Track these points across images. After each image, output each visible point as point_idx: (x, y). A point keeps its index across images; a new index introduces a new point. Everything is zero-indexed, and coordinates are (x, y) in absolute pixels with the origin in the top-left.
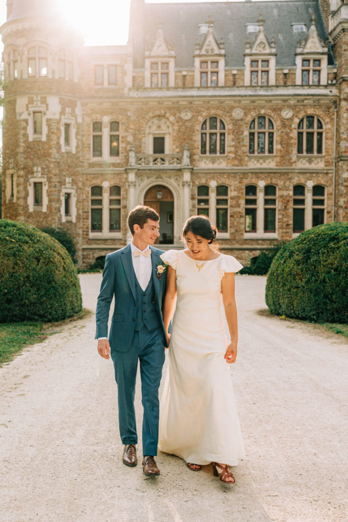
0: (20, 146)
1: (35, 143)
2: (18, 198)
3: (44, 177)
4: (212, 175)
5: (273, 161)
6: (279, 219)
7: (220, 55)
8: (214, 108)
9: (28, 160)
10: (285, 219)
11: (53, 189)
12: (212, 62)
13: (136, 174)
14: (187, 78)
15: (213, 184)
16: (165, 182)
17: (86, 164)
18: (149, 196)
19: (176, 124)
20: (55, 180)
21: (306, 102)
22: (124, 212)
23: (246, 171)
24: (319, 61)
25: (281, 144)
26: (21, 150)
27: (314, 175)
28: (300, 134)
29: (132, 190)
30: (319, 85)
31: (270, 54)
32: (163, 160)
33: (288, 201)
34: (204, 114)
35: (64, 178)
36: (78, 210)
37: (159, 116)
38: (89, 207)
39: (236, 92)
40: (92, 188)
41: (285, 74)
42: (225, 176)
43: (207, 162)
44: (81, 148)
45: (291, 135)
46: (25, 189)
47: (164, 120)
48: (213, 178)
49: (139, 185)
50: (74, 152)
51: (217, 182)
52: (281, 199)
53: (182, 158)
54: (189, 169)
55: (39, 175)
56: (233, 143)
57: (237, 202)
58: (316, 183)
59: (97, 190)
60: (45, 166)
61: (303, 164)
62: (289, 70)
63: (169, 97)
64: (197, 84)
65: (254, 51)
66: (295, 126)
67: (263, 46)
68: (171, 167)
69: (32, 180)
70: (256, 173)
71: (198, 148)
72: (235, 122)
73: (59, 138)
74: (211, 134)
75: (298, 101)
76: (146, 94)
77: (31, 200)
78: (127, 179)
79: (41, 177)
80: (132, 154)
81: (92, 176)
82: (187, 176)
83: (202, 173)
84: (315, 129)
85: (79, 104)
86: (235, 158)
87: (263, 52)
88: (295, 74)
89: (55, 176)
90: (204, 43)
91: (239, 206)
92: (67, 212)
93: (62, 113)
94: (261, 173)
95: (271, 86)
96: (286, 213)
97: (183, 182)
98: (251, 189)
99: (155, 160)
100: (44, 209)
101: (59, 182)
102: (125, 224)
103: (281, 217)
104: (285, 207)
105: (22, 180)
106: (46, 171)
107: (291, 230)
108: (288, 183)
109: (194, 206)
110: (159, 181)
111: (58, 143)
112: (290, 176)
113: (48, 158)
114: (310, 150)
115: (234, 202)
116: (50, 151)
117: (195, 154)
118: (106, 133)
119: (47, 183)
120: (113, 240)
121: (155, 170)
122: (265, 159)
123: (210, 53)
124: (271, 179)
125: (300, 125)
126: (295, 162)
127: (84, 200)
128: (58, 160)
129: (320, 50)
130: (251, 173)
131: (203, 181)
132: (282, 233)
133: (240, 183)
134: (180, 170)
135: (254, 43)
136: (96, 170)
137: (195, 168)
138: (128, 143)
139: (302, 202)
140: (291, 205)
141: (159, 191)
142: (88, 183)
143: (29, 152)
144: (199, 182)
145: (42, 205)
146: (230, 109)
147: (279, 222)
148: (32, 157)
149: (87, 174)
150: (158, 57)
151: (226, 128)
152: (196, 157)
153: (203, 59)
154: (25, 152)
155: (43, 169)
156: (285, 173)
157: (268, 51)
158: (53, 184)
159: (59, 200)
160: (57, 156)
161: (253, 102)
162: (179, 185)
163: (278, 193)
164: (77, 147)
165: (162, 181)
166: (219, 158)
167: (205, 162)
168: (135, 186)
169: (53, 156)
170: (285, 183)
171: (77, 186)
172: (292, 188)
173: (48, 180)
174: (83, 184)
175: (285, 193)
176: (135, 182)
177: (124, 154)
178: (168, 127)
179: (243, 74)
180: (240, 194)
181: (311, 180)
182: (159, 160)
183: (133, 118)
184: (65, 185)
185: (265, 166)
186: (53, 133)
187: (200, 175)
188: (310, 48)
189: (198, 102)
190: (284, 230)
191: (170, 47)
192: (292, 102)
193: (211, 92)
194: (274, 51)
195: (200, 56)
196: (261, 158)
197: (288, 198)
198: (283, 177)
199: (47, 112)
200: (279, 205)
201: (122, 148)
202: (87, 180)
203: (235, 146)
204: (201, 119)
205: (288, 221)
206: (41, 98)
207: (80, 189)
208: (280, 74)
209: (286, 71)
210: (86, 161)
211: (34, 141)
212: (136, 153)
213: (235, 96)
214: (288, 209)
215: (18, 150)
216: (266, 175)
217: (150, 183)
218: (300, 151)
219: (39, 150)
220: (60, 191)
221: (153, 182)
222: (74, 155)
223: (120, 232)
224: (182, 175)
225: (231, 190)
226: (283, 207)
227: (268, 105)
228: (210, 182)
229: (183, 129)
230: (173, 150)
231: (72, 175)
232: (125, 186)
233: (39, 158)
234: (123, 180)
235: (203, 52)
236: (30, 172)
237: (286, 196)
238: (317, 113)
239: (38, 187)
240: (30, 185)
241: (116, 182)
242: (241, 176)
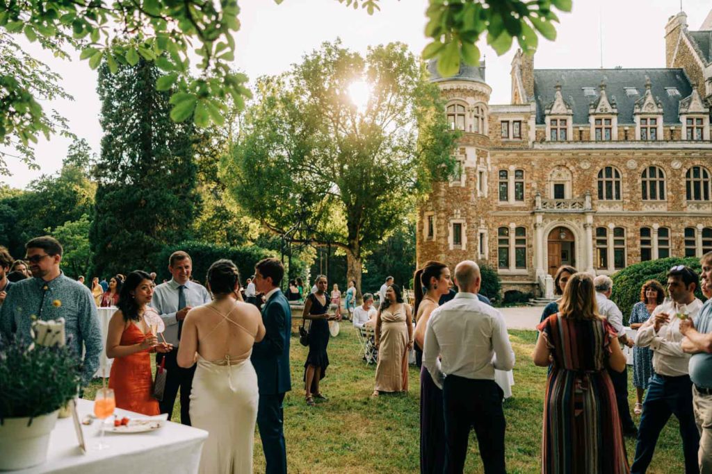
0: (441, 191)
1: (455, 189)
2: (438, 238)
3: (463, 219)
4: (609, 218)
5: (664, 206)
7: (613, 114)
8: (610, 159)
9: (448, 204)
11: (471, 230)
12: (606, 120)
13: (543, 216)
14: (584, 133)
15: (612, 226)
16: (567, 224)
17: (494, 208)
18: (551, 237)
19: (576, 173)
20: (473, 221)
21: (693, 154)
22: (529, 250)
23: (641, 215)
24: (701, 119)
25: (672, 191)
26: (442, 194)
27: (704, 219)
28: (688, 183)
29: (540, 231)
30: (702, 139)
31: (658, 114)
32: (565, 204)
33: (681, 242)
34: (601, 164)
35: (479, 219)
36: (489, 248)
37: (559, 166)
38: (497, 245)
39: (631, 145)
40: (499, 229)
41: (672, 131)
42: (622, 219)
43: (604, 206)
44: (491, 193)
45: (681, 183)
46: (446, 229)
47: (563, 169)
48: (611, 221)
49: (544, 227)
51: (615, 224)
52: (674, 240)
53: (584, 202)
54: (591, 212)
55: (459, 217)
56: (629, 190)
57: (634, 242)
58: (705, 226)
59: (503, 230)
60: (464, 209)
61: (691, 209)
62: (676, 127)
63: (570, 150)
64: (593, 138)
65: (643, 111)
66: (683, 175)
67: (651, 106)
68: (574, 210)
69: (452, 222)
70: (650, 217)
71: (596, 194)
72: (630, 171)
73: (475, 184)
74: (607, 182)
75: (686, 154)
76: (549, 146)
77: (451, 239)
78: (533, 221)
79: (461, 219)
80: (538, 199)
81: (500, 218)
82: (590, 219)
83: (602, 216)
84: (702, 178)
85: (489, 154)
86: (631, 203)
87: (652, 111)
88: (680, 131)
89: (473, 217)
90: (598, 103)
91: (636, 246)
92: (482, 250)
93: (478, 162)
94: (655, 216)
95: (659, 141)
96: (680, 252)
97: (585, 224)
98: (645, 231)
100: (464, 248)
101: (476, 223)
104: (679, 247)
105: (443, 221)
106: (465, 214)
108: (680, 226)
109: (594, 246)
110: (561, 223)
111: (475, 189)
112: (681, 220)
113: (466, 202)
114: (697, 197)
115: (630, 243)
116: (469, 196)
117: (594, 199)
118: (512, 180)
119: (466, 224)
120: (521, 276)
121: (560, 213)
122: (657, 204)
123: (604, 112)
124: (665, 222)
125: (688, 175)
126: (686, 207)
127: (494, 239)
128: (475, 204)
129: (703, 110)
130: (646, 216)
131: (602, 224)
133: (636, 225)
134: (583, 213)
135: (643, 104)
136: (503, 213)
138: (533, 189)
139: (693, 243)
140: (683, 246)
141: (562, 232)
142: (496, 224)
143: (449, 197)
144: (598, 224)
145: (461, 244)
146: (624, 160)
148: (452, 201)
149: (495, 216)
150: (558, 114)
151: (621, 176)
152: (595, 202)
153: (598, 117)
154: (445, 197)
155: (462, 211)
156: (676, 217)
157: (656, 110)
158: (471, 225)
159: (476, 239)
160: (475, 200)
161: (646, 154)
162: (580, 227)
163: (670, 234)
164: (488, 192)
165: (564, 224)
166: (615, 202)
167: (602, 207)
169: (471, 200)
170: (677, 226)
171: (489, 227)
172: (683, 230)
173: (466, 221)
174: (494, 226)
175: (678, 235)
176: (542, 224)
177: (529, 199)
178: (568, 175)
179: (634, 130)
180: (636, 236)
181: (701, 223)
182: (561, 204)
183: (537, 167)
184: (480, 226)
185: (656, 210)
186: (471, 180)
187: (600, 217)
188: (694, 108)
189: (595, 154)
191: (567, 107)
192: (681, 154)
193: (607, 145)
194: (661, 110)
195: (595, 114)
196: (653, 203)
197: (680, 239)
198: (675, 221)
199: (465, 161)
200: (671, 245)
201: (527, 193)
202: (495, 221)
203: (630, 193)
204: (598, 169)
206: (461, 149)
207: (491, 229)
208: (667, 130)
209: (673, 128)
210: (494, 205)
211: (453, 187)
212: (542, 198)
213: (630, 149)
214: (681, 249)
215: (438, 194)
216: (660, 218)
217: (553, 225)
218: (689, 197)
219: (459, 194)
220: (477, 231)
221: (556, 224)
222: (486, 199)
223: (525, 268)
224: (584, 218)
225: (627, 232)
226: (677, 248)
227: (659, 157)
228: (608, 224)
229: (582, 178)
231: (485, 217)
232: (531, 227)
233: (458, 202)
234: (529, 222)
235: (598, 111)
236: (450, 214)
237: (679, 237)
238: (703, 164)
239: (458, 227)
240: (450, 226)
241: (521, 223)
242: (637, 219)
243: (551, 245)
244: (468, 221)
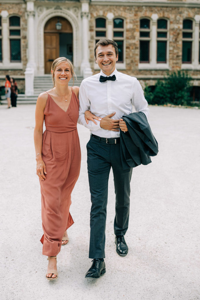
4: (109, 7)
6: (170, 51)
10: (175, 51)
13: (35, 4)
15: (110, 16)
16: (64, 13)
18: (49, 27)
22: (24, 42)
23: (141, 5)
29: (31, 20)
33: (178, 34)
42: (122, 9)
48: (110, 10)
49: (39, 16)
51: (114, 14)
52: (172, 32)
57: (133, 34)
70: (150, 7)
78: (26, 9)
82: (85, 7)
83: (100, 5)
91: (134, 38)
94: (155, 6)
96: (177, 45)
97: (82, 13)
98: (145, 22)
102: (25, 54)
103: (171, 48)
104: (176, 40)
107: (180, 61)
108: (178, 17)
109: (92, 38)
110: (58, 12)
112: (180, 10)
115: (129, 34)
120: (14, 70)
124: (164, 13)
130: (146, 6)
131: (101, 13)
132: (173, 63)
133: (135, 15)
139: (190, 35)
140: (181, 39)
141: (58, 22)
144: (97, 14)
147: (170, 53)
156: (175, 8)
162: (77, 17)
163: (169, 26)
165: (61, 12)
168: (34, 15)
170: (176, 17)
172: (181, 21)
175: (176, 26)
176: (34, 12)
180: (135, 27)
181: (198, 14)
187: (98, 7)
190: (175, 61)
197: (178, 31)
198: (174, 11)
200: (170, 37)
205: (178, 53)
214: (178, 42)
216: (159, 9)
217: (49, 14)
221: (52, 13)
223: (20, 62)
224: (81, 6)
225: (127, 23)
226: (174, 40)
228: (107, 14)
232: (24, 16)
234: (22, 10)
237: (177, 29)
241: (15, 11)
242: (137, 9)
243: (48, 37)
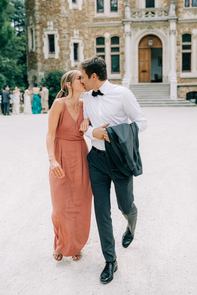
0: (36, 5)
2: (36, 48)
3: (55, 30)
4: (194, 24)
9: (43, 16)
11: (63, 40)
13: (131, 26)
15: (195, 32)
16: (155, 32)
17: (91, 19)
18: (142, 44)
20: (65, 32)
26: (37, 8)
29: (128, 39)
32: (153, 13)
35: (72, 30)
36: (85, 56)
40: (97, 39)
43: (190, 14)
44: (86, 5)
46: (41, 39)
48: (195, 27)
49: (134, 35)
50: (80, 9)
53: (168, 10)
54: (175, 19)
55: (52, 28)
59: (100, 40)
60: (56, 21)
68: (160, 18)
69: (46, 33)
71: (182, 2)
77: (46, 49)
78: (124, 30)
79: (53, 30)
80: (128, 9)
81: (96, 29)
82: (173, 26)
83: (186, 23)
89: (64, 28)
92: (76, 58)
97: (170, 31)
99: (147, 13)
100: (57, 57)
101: (68, 34)
102: (123, 67)
106: (57, 25)
109: (179, 51)
110: (150, 31)
111: (66, 2)
113: (58, 14)
116: (60, 8)
117: (179, 7)
119: (58, 35)
120: (114, 80)
121: (146, 21)
127: (90, 48)
128: (67, 16)
131: (186, 30)
134: (167, 21)
136: (99, 23)
137: (179, 19)
141: (150, 40)
142: (93, 35)
143: (43, 10)
144: (183, 31)
145: (54, 53)
148: (45, 14)
149: (92, 27)
152: (180, 10)
154: (40, 10)
155: (54, 23)
158: (63, 36)
159: (68, 49)
160: (65, 12)
162: (166, 34)
164: (83, 5)
165: (153, 31)
167: (188, 14)
168: (130, 35)
169: (62, 12)
171: (84, 37)
173: (59, 32)
174: (89, 36)
176: (130, 32)
177: (121, 10)
182: (150, 13)
184: (73, 36)
187: (184, 24)
201: (120, 4)
202: (92, 32)
207: (87, 39)
210: (91, 17)
211: (46, 1)
212: (131, 8)
215: (34, 8)
217: (143, 33)
219: (51, 7)
220: (69, 41)
221: (145, 32)
222: (80, 11)
223: (119, 73)
224: (169, 25)
228: (192, 30)
230: (162, 5)
231: (79, 28)
232: (123, 36)
233: (51, 15)
234: (121, 31)
236: (44, 26)
239: (51, 38)
240: (45, 37)
241: (115, 33)
243: (142, 52)
244: (60, 32)
